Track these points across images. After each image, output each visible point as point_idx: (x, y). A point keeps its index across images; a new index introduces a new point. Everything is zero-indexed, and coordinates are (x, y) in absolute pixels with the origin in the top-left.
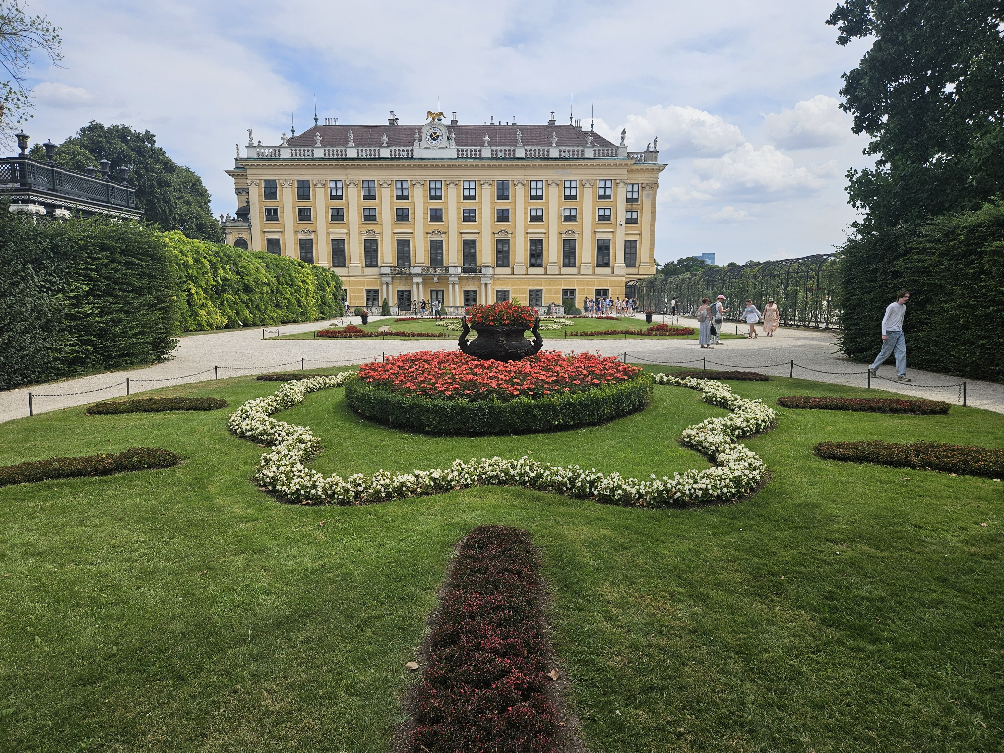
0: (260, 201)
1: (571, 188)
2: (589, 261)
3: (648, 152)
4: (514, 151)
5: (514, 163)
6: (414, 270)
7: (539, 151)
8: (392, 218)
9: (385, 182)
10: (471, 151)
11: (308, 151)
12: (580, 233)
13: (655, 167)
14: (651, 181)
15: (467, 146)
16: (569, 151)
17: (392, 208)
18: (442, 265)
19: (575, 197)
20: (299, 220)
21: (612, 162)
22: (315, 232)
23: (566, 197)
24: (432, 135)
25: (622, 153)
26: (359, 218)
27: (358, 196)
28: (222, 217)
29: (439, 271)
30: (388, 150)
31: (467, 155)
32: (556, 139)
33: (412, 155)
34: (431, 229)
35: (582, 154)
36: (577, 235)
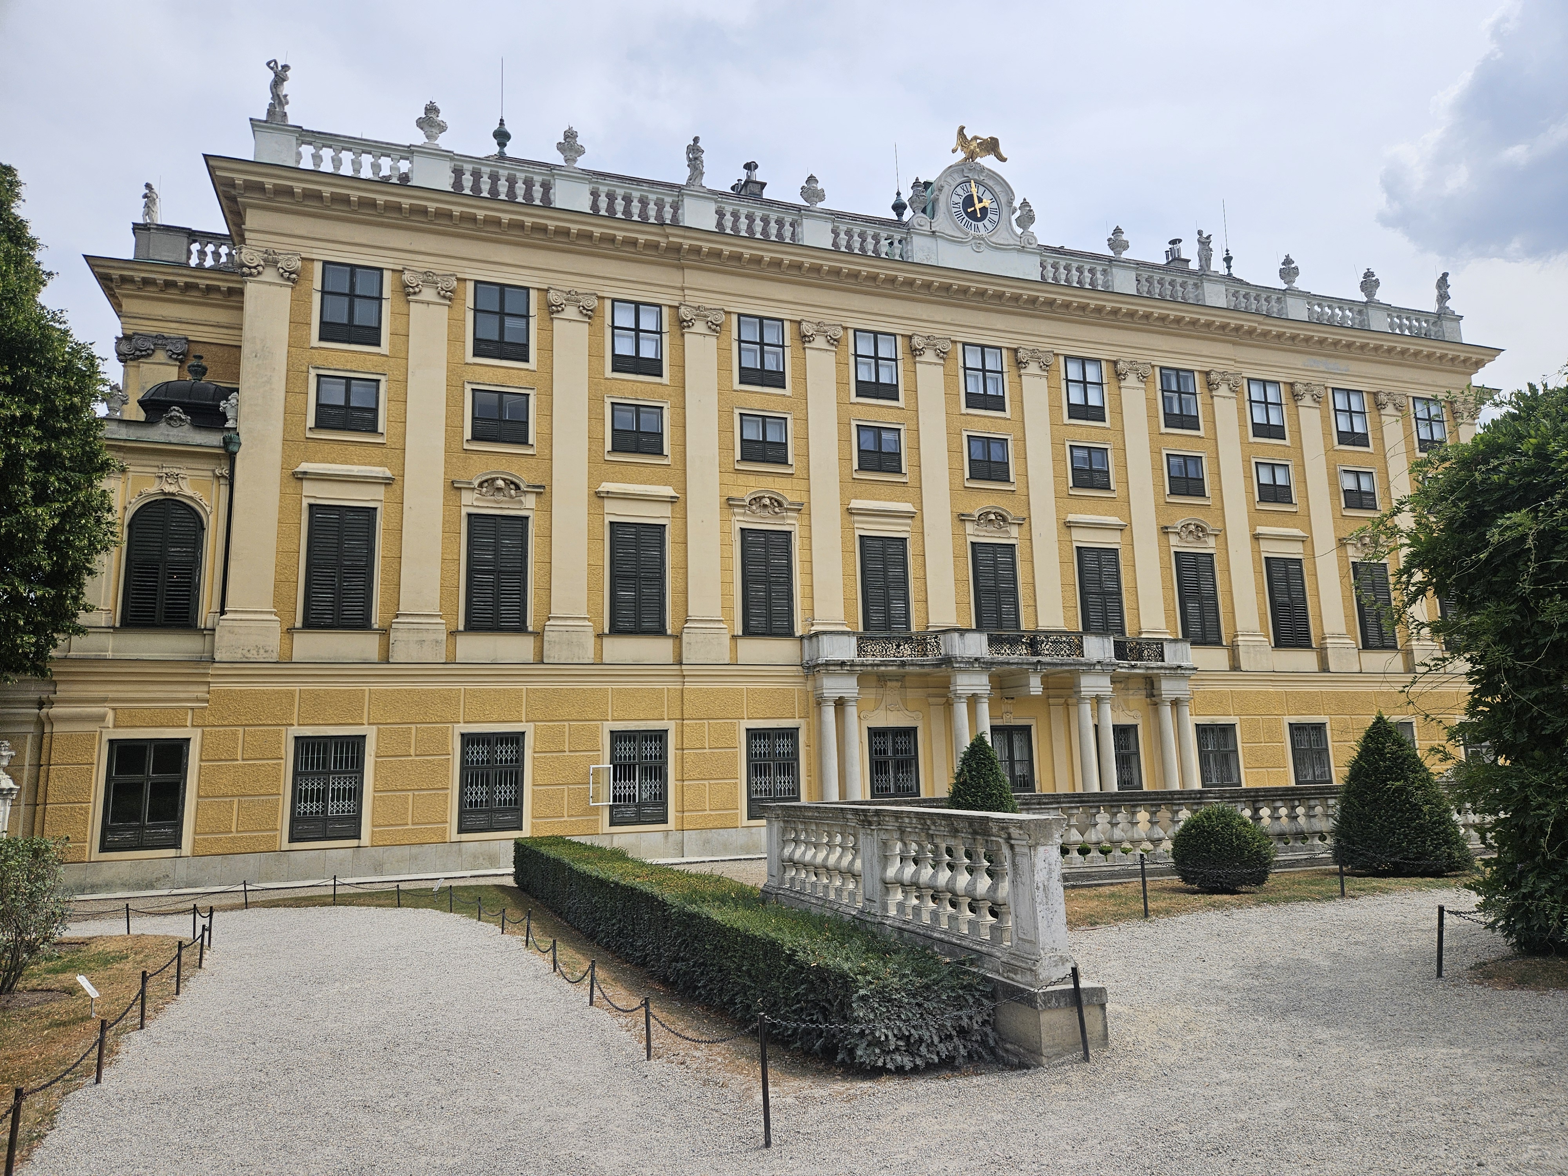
0: (296, 343)
1: (1350, 412)
4: (1197, 287)
8: (844, 459)
9: (819, 329)
10: (1080, 270)
16: (1331, 308)
17: (843, 424)
18: (1017, 626)
19: (1362, 440)
22: (541, 490)
23: (1343, 438)
24: (966, 203)
26: (724, 448)
27: (723, 366)
30: (828, 228)
33: (906, 255)
34: (977, 505)
35: (1363, 323)
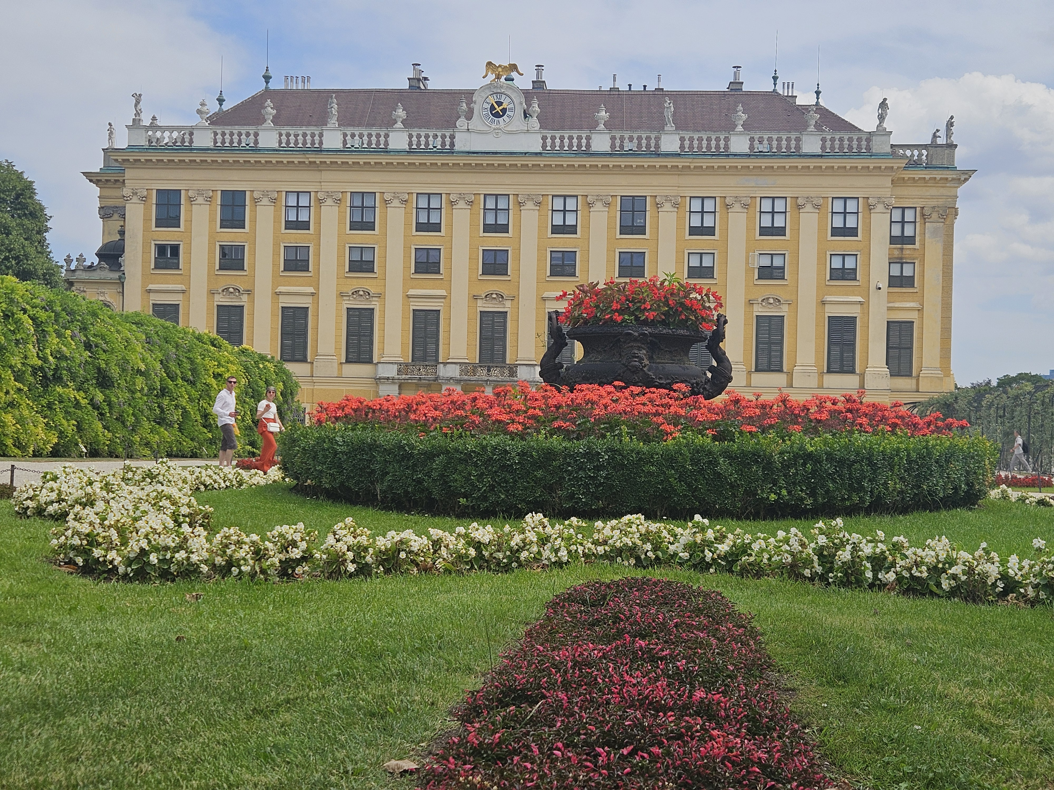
0: (146, 229)
1: (773, 213)
2: (812, 361)
3: (933, 145)
4: (658, 139)
5: (658, 162)
6: (444, 372)
7: (709, 139)
8: (406, 268)
9: (396, 195)
10: (571, 138)
11: (248, 135)
12: (793, 304)
13: (950, 175)
14: (941, 202)
15: (562, 128)
16: (770, 139)
17: (407, 248)
18: (504, 361)
19: (781, 231)
20: (220, 269)
21: (860, 163)
22: (249, 292)
23: (764, 231)
24: (492, 108)
25: (879, 146)
26: (340, 265)
27: (341, 221)
28: (68, 260)
29: (496, 374)
30: (405, 136)
31: (562, 146)
32: (744, 117)
33: (452, 144)
34: (485, 290)
35: (798, 147)
36: (785, 308)
